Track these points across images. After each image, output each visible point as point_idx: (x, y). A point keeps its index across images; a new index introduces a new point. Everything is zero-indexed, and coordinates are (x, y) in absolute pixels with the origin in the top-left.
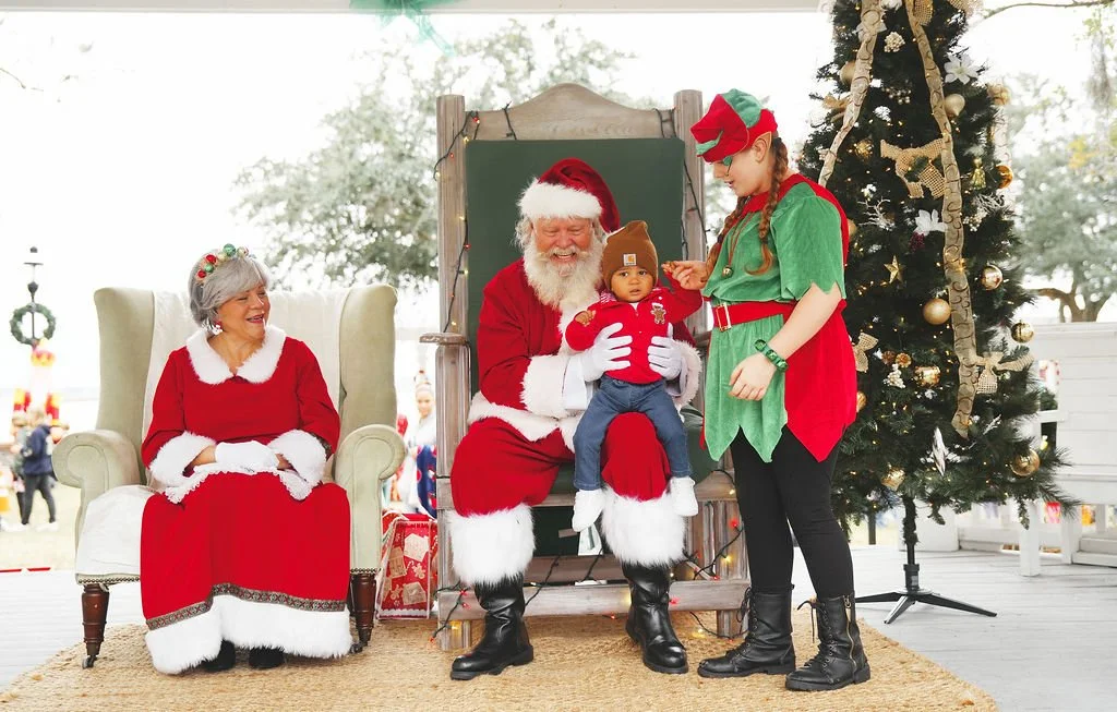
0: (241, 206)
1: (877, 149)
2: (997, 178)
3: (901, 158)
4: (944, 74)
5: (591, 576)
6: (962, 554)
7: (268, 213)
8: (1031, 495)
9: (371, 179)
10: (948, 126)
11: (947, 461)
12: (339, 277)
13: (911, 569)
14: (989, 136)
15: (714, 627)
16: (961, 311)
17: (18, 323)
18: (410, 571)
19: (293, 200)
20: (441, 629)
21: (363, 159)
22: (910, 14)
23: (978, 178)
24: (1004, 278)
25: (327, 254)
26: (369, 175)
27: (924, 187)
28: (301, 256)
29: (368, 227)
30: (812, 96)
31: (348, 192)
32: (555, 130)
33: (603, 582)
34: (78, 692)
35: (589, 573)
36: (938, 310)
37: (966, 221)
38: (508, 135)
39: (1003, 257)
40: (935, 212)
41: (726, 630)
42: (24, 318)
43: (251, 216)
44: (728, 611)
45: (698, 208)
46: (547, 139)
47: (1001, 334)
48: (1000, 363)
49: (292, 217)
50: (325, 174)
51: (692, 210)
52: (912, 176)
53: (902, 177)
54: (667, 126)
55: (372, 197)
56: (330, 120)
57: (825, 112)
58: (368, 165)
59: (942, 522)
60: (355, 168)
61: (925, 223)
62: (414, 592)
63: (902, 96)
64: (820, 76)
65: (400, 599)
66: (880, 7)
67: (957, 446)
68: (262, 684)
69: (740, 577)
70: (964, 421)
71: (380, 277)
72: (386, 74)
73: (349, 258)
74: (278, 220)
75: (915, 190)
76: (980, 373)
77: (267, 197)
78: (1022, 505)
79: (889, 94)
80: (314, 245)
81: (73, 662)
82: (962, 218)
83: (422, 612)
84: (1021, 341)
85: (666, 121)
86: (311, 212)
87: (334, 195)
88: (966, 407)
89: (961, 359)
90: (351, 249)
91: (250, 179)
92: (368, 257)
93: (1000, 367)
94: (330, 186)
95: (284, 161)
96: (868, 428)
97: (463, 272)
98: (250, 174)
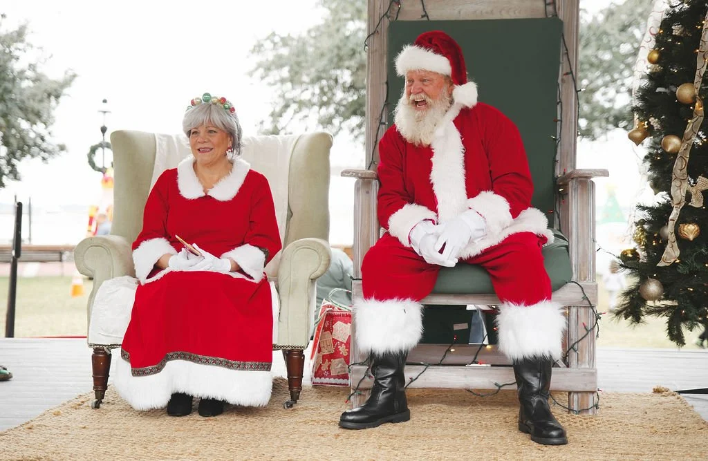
0: (257, 69)
5: (476, 360)
7: (275, 75)
9: (353, 49)
12: (329, 126)
15: (566, 405)
17: (93, 156)
18: (337, 349)
20: (352, 394)
21: (347, 33)
25: (321, 107)
26: (350, 45)
28: (300, 109)
29: (351, 87)
31: (335, 60)
32: (459, 12)
33: (489, 365)
34: (81, 426)
35: (475, 358)
38: (423, 17)
41: (575, 407)
43: (262, 78)
44: (577, 392)
45: (572, 73)
46: (453, 18)
49: (294, 79)
50: (319, 45)
51: (567, 74)
54: (550, 8)
55: (353, 63)
58: (351, 38)
60: (341, 41)
62: (339, 366)
65: (329, 371)
68: (211, 427)
69: (587, 366)
71: (360, 126)
73: (337, 111)
74: (283, 81)
77: (273, 62)
80: (310, 100)
81: (86, 404)
83: (344, 381)
85: (549, 4)
86: (308, 75)
87: (324, 62)
90: (339, 104)
91: (262, 49)
92: (352, 109)
94: (322, 55)
95: (289, 35)
96: (701, 253)
97: (384, 124)
98: (262, 45)
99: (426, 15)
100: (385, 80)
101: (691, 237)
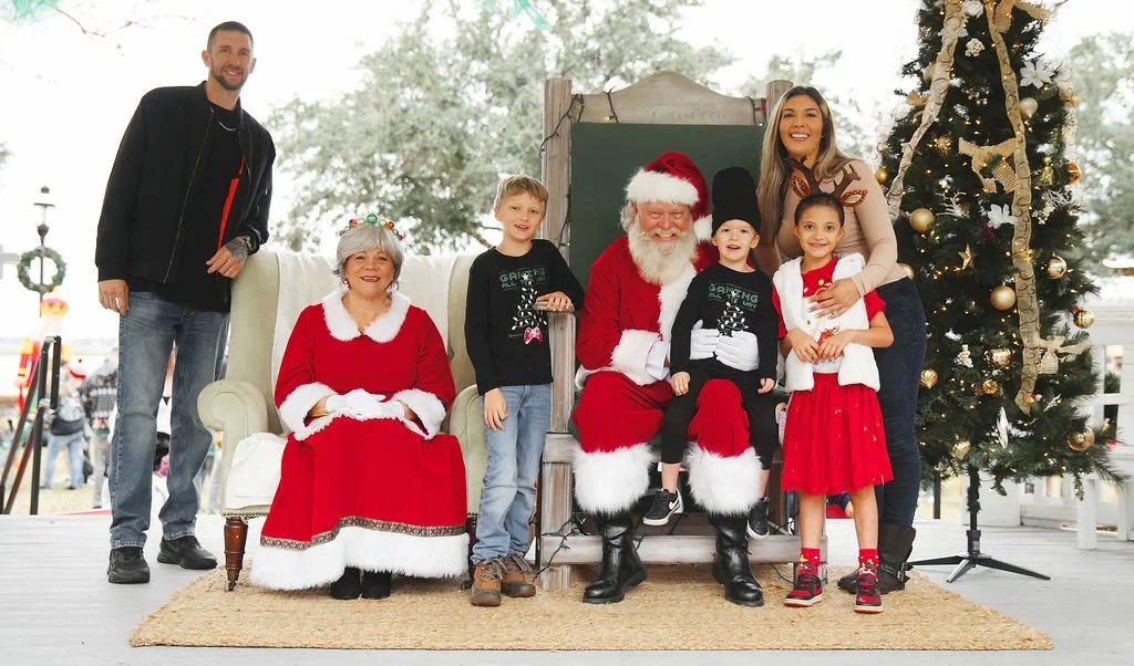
1: (955, 146)
2: (1065, 175)
3: (978, 155)
4: (1019, 78)
6: (1022, 529)
8: (1087, 470)
9: (413, 127)
10: (1022, 127)
11: (1009, 435)
13: (973, 535)
14: (1060, 136)
16: (1026, 298)
17: (26, 268)
19: (327, 148)
21: (404, 105)
22: (990, 22)
23: (1047, 175)
24: (1068, 267)
25: (358, 205)
26: (411, 123)
27: (997, 183)
28: (329, 208)
29: (406, 177)
30: (897, 92)
31: (387, 141)
32: (654, 114)
36: (1004, 297)
37: (1035, 214)
38: (610, 118)
39: (1069, 248)
40: (1006, 206)
42: (33, 263)
46: (646, 122)
47: (1064, 319)
48: (1062, 346)
49: (322, 165)
50: (362, 119)
52: (987, 172)
53: (978, 172)
54: (759, 114)
55: (412, 146)
56: (368, 62)
57: (908, 108)
58: (411, 111)
59: (1004, 494)
60: (397, 115)
61: (997, 216)
63: (981, 97)
64: (905, 73)
66: (962, 14)
67: (1020, 422)
70: (1026, 399)
71: (414, 231)
72: (429, 14)
73: (382, 210)
74: (310, 167)
75: (989, 185)
76: (1043, 354)
77: (299, 142)
78: (1078, 478)
79: (968, 95)
80: (343, 194)
82: (1031, 212)
84: (1082, 326)
85: (759, 109)
86: (345, 160)
87: (372, 142)
88: (1029, 386)
89: (1025, 341)
90: (383, 199)
91: (281, 122)
92: (403, 208)
93: (1061, 350)
94: (367, 133)
95: (318, 103)
96: (938, 401)
97: (564, 245)
98: (282, 117)
99: (614, 116)
100: (566, 192)
101: (929, 385)
